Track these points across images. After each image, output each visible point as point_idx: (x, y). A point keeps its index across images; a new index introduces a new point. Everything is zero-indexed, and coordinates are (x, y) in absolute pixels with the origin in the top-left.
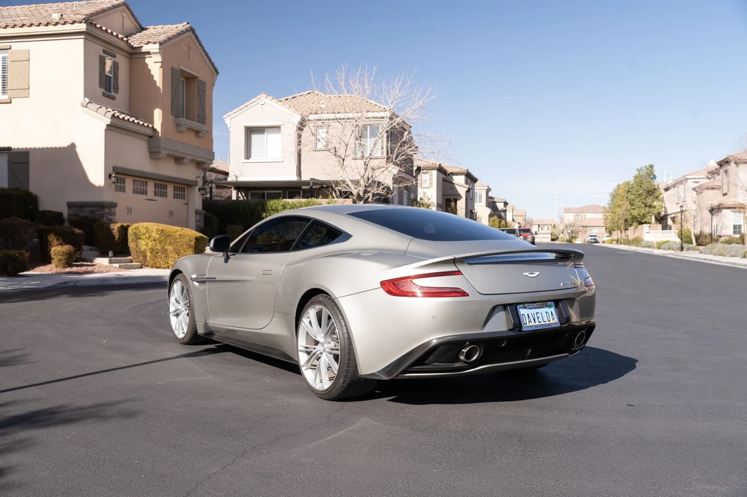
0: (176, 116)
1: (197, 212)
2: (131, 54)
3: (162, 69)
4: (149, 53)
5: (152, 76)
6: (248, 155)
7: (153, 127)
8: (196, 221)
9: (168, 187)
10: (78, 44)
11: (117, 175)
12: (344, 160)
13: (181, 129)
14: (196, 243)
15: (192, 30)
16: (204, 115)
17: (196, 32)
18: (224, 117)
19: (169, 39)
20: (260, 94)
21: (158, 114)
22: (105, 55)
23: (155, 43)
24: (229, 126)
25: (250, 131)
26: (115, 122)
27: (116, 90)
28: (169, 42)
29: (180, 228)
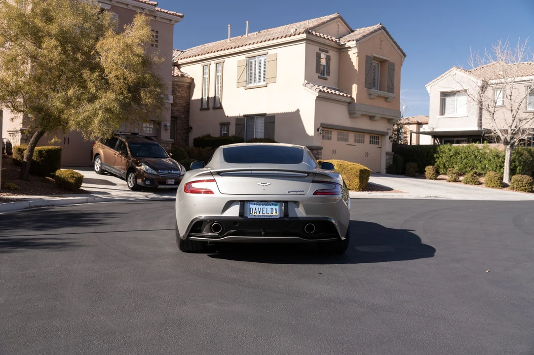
0: (369, 88)
1: (387, 154)
2: (340, 49)
3: (358, 57)
4: (350, 48)
5: (352, 63)
6: (442, 112)
7: (351, 96)
8: (386, 160)
9: (365, 136)
10: (302, 47)
11: (324, 129)
12: (493, 114)
13: (372, 96)
14: (360, 174)
15: (383, 28)
16: (393, 86)
17: (387, 29)
18: (426, 86)
19: (364, 36)
20: (452, 68)
21: (355, 87)
22: (320, 52)
23: (353, 40)
24: (429, 93)
25: (444, 95)
26: (322, 94)
27: (328, 74)
28: (364, 39)
29: (352, 163)
